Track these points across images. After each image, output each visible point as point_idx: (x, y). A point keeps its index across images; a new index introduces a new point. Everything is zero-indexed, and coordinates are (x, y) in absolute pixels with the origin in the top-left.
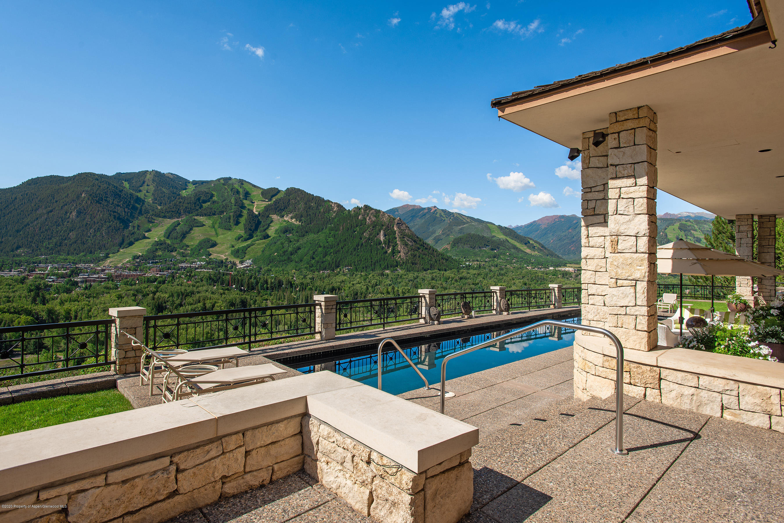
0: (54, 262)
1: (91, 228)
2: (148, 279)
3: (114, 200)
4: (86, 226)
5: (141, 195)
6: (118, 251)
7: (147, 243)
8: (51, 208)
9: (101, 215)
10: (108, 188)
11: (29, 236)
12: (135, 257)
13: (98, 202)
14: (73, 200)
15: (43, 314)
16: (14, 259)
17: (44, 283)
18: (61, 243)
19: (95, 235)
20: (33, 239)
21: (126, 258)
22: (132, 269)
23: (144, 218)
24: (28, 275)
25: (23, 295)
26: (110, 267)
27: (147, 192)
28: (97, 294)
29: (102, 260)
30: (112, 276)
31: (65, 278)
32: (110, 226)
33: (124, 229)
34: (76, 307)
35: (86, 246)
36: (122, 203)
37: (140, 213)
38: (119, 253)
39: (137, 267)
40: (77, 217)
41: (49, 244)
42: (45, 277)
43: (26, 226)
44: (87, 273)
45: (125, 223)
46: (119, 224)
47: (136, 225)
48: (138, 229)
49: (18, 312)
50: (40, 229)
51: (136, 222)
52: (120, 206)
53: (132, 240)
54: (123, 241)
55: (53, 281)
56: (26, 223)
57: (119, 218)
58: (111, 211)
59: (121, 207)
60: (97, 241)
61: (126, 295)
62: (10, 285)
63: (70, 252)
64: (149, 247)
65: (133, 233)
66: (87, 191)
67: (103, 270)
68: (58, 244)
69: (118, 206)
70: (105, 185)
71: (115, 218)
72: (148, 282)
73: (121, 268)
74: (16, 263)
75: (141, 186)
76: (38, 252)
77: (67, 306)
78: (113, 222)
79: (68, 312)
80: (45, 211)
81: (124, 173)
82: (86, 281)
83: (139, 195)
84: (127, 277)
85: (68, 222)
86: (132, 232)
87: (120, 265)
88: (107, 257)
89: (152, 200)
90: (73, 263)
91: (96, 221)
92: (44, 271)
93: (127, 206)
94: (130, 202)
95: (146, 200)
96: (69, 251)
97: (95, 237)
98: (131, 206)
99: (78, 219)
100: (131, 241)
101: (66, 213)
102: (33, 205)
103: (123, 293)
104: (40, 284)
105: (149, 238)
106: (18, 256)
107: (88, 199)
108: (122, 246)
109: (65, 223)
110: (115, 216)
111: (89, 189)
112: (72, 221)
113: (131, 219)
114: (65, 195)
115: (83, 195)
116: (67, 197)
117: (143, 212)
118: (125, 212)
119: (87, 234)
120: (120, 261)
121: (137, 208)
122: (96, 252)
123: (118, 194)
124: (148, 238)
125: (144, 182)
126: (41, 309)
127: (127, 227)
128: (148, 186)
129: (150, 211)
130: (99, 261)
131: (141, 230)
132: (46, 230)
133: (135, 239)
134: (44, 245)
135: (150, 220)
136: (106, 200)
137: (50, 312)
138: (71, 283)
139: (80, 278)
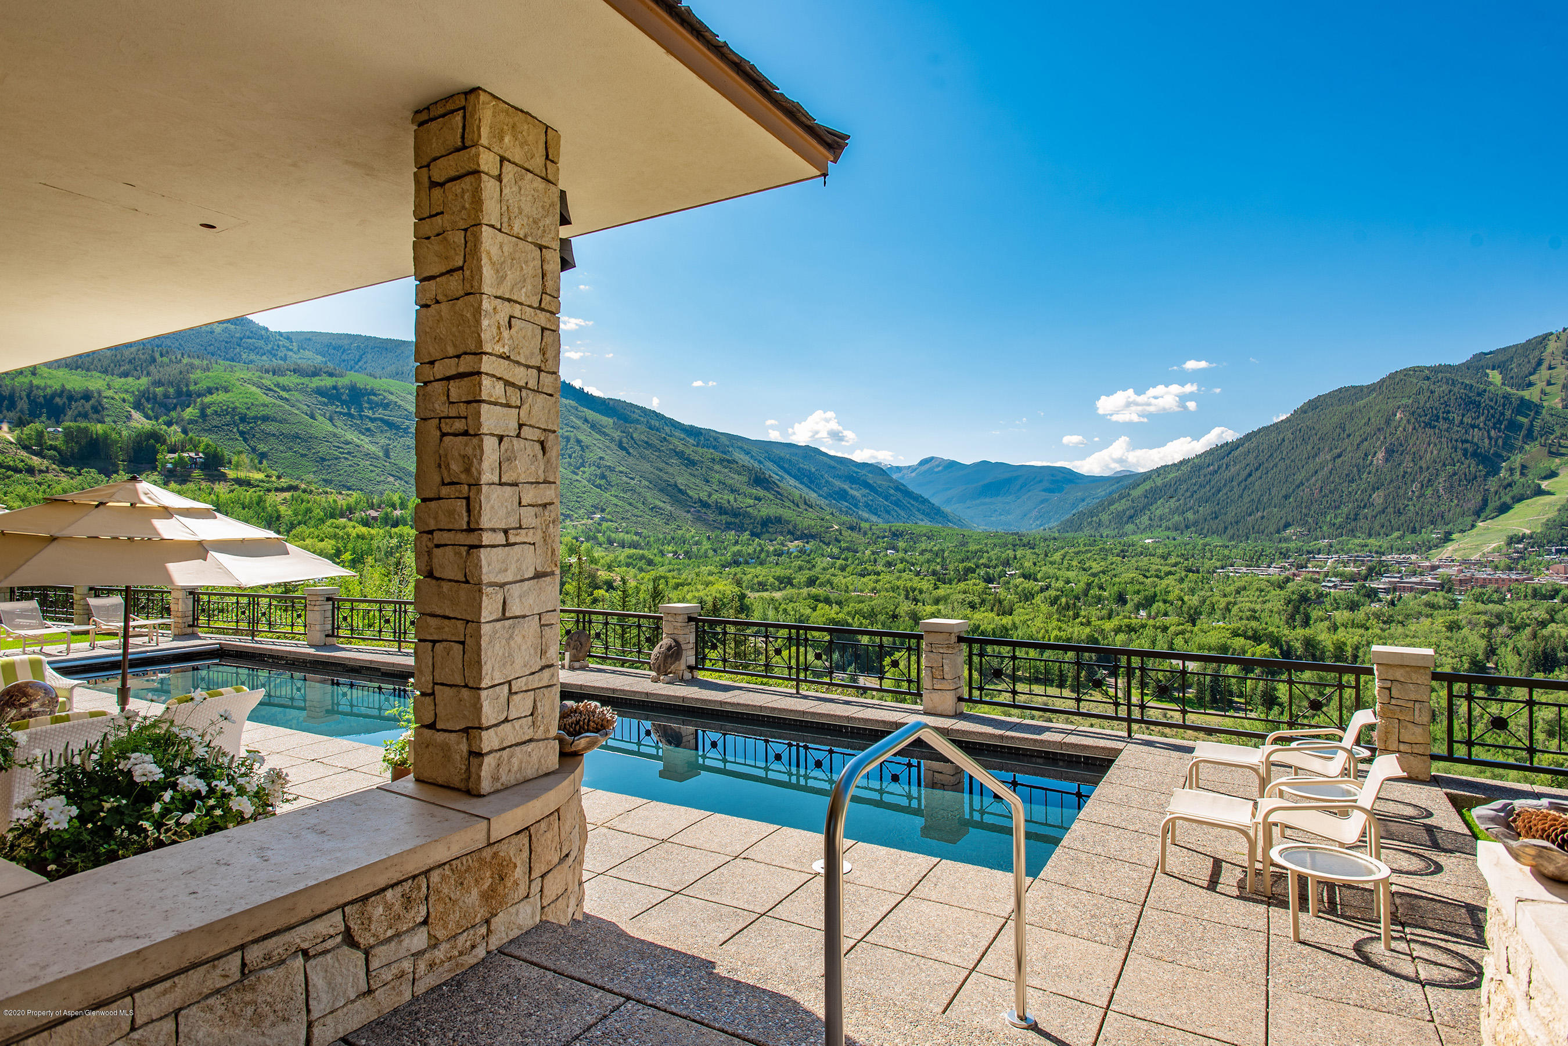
0: (1342, 550)
1: (1413, 481)
2: (1535, 590)
3: (1463, 416)
4: (1404, 477)
5: (1532, 395)
6: (1473, 526)
7: (1544, 504)
8: (1338, 451)
9: (1435, 452)
10: (1450, 391)
11: (1303, 505)
12: (1512, 540)
13: (1428, 425)
14: (1379, 429)
15: (1298, 645)
16: (1280, 545)
17: (1316, 590)
18: (1356, 515)
19: (1422, 495)
20: (1310, 510)
21: (1490, 541)
22: (1502, 565)
23: (1538, 446)
24: (1294, 575)
25: (1275, 609)
26: (1453, 561)
27: (1549, 383)
28: (1407, 617)
29: (1436, 546)
30: (1450, 580)
31: (1355, 581)
32: (1455, 474)
33: (1486, 476)
34: (1356, 638)
35: (1403, 518)
36: (1482, 419)
37: (1530, 436)
38: (1474, 531)
39: (1516, 561)
40: (1387, 460)
41: (1336, 517)
42: (1321, 578)
43: (1298, 487)
44: (1399, 572)
45: (1491, 463)
46: (1472, 466)
47: (1517, 465)
48: (1522, 474)
49: (1257, 638)
50: (1321, 490)
51: (1517, 459)
52: (1478, 427)
53: (1507, 499)
54: (1485, 502)
55: (1335, 587)
56: (1297, 482)
57: (1475, 454)
58: (1456, 441)
59: (1480, 429)
60: (1427, 508)
61: (1470, 622)
62: (1262, 591)
63: (1373, 532)
64: (1552, 514)
65: (1510, 485)
66: (1406, 406)
67: (1434, 568)
68: (1352, 516)
69: (1473, 427)
70: (1444, 387)
71: (1465, 455)
72: (1534, 596)
73: (1475, 564)
74: (1281, 553)
75: (1531, 374)
76: (1319, 534)
77: (1341, 635)
78: (1462, 463)
79: (1340, 647)
80: (1328, 457)
81: (1490, 353)
82: (1395, 590)
83: (1526, 394)
84: (1484, 584)
85: (1369, 473)
86: (1506, 482)
87: (1475, 557)
88: (1447, 538)
89: (1563, 400)
90: (1377, 552)
91: (1424, 466)
92: (1321, 567)
93: (1494, 424)
94: (1502, 414)
95: (1545, 404)
96: (1370, 529)
97: (1422, 500)
98: (1505, 423)
99: (1389, 464)
100: (1504, 503)
101: (1366, 455)
102: (1309, 448)
103: (1462, 616)
104: (1308, 592)
105: (1553, 494)
106: (1287, 540)
107: (1408, 421)
108: (1483, 515)
109: (1364, 476)
110: (1465, 451)
111: (1410, 401)
112: (1377, 470)
113: (1504, 454)
114: (1363, 421)
115: (1398, 415)
116: (1367, 424)
117: (1535, 433)
118: (1490, 438)
119: (1406, 493)
120: (1477, 547)
121: (1521, 426)
122: (1424, 530)
123: (1472, 402)
124: (1549, 493)
125: (1539, 363)
126: (1295, 636)
127: (1495, 471)
128: (1550, 368)
129: (1556, 428)
130: (1430, 549)
131: (1530, 476)
132: (1330, 492)
133: (1513, 498)
134: (1328, 519)
135: (1553, 449)
136: (1445, 419)
137: (1309, 644)
138: (1364, 591)
139: (1384, 583)
